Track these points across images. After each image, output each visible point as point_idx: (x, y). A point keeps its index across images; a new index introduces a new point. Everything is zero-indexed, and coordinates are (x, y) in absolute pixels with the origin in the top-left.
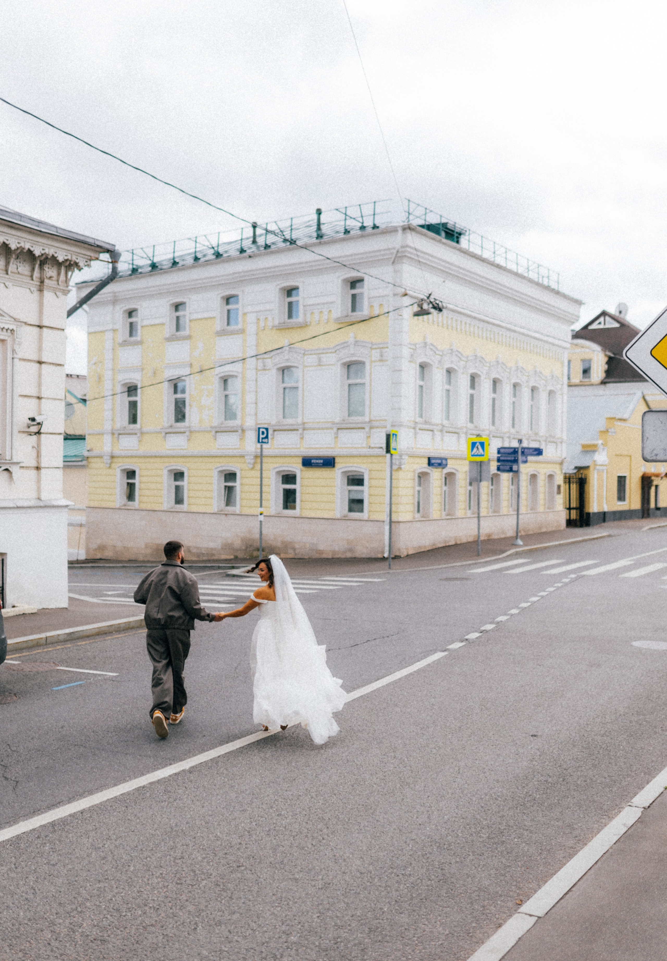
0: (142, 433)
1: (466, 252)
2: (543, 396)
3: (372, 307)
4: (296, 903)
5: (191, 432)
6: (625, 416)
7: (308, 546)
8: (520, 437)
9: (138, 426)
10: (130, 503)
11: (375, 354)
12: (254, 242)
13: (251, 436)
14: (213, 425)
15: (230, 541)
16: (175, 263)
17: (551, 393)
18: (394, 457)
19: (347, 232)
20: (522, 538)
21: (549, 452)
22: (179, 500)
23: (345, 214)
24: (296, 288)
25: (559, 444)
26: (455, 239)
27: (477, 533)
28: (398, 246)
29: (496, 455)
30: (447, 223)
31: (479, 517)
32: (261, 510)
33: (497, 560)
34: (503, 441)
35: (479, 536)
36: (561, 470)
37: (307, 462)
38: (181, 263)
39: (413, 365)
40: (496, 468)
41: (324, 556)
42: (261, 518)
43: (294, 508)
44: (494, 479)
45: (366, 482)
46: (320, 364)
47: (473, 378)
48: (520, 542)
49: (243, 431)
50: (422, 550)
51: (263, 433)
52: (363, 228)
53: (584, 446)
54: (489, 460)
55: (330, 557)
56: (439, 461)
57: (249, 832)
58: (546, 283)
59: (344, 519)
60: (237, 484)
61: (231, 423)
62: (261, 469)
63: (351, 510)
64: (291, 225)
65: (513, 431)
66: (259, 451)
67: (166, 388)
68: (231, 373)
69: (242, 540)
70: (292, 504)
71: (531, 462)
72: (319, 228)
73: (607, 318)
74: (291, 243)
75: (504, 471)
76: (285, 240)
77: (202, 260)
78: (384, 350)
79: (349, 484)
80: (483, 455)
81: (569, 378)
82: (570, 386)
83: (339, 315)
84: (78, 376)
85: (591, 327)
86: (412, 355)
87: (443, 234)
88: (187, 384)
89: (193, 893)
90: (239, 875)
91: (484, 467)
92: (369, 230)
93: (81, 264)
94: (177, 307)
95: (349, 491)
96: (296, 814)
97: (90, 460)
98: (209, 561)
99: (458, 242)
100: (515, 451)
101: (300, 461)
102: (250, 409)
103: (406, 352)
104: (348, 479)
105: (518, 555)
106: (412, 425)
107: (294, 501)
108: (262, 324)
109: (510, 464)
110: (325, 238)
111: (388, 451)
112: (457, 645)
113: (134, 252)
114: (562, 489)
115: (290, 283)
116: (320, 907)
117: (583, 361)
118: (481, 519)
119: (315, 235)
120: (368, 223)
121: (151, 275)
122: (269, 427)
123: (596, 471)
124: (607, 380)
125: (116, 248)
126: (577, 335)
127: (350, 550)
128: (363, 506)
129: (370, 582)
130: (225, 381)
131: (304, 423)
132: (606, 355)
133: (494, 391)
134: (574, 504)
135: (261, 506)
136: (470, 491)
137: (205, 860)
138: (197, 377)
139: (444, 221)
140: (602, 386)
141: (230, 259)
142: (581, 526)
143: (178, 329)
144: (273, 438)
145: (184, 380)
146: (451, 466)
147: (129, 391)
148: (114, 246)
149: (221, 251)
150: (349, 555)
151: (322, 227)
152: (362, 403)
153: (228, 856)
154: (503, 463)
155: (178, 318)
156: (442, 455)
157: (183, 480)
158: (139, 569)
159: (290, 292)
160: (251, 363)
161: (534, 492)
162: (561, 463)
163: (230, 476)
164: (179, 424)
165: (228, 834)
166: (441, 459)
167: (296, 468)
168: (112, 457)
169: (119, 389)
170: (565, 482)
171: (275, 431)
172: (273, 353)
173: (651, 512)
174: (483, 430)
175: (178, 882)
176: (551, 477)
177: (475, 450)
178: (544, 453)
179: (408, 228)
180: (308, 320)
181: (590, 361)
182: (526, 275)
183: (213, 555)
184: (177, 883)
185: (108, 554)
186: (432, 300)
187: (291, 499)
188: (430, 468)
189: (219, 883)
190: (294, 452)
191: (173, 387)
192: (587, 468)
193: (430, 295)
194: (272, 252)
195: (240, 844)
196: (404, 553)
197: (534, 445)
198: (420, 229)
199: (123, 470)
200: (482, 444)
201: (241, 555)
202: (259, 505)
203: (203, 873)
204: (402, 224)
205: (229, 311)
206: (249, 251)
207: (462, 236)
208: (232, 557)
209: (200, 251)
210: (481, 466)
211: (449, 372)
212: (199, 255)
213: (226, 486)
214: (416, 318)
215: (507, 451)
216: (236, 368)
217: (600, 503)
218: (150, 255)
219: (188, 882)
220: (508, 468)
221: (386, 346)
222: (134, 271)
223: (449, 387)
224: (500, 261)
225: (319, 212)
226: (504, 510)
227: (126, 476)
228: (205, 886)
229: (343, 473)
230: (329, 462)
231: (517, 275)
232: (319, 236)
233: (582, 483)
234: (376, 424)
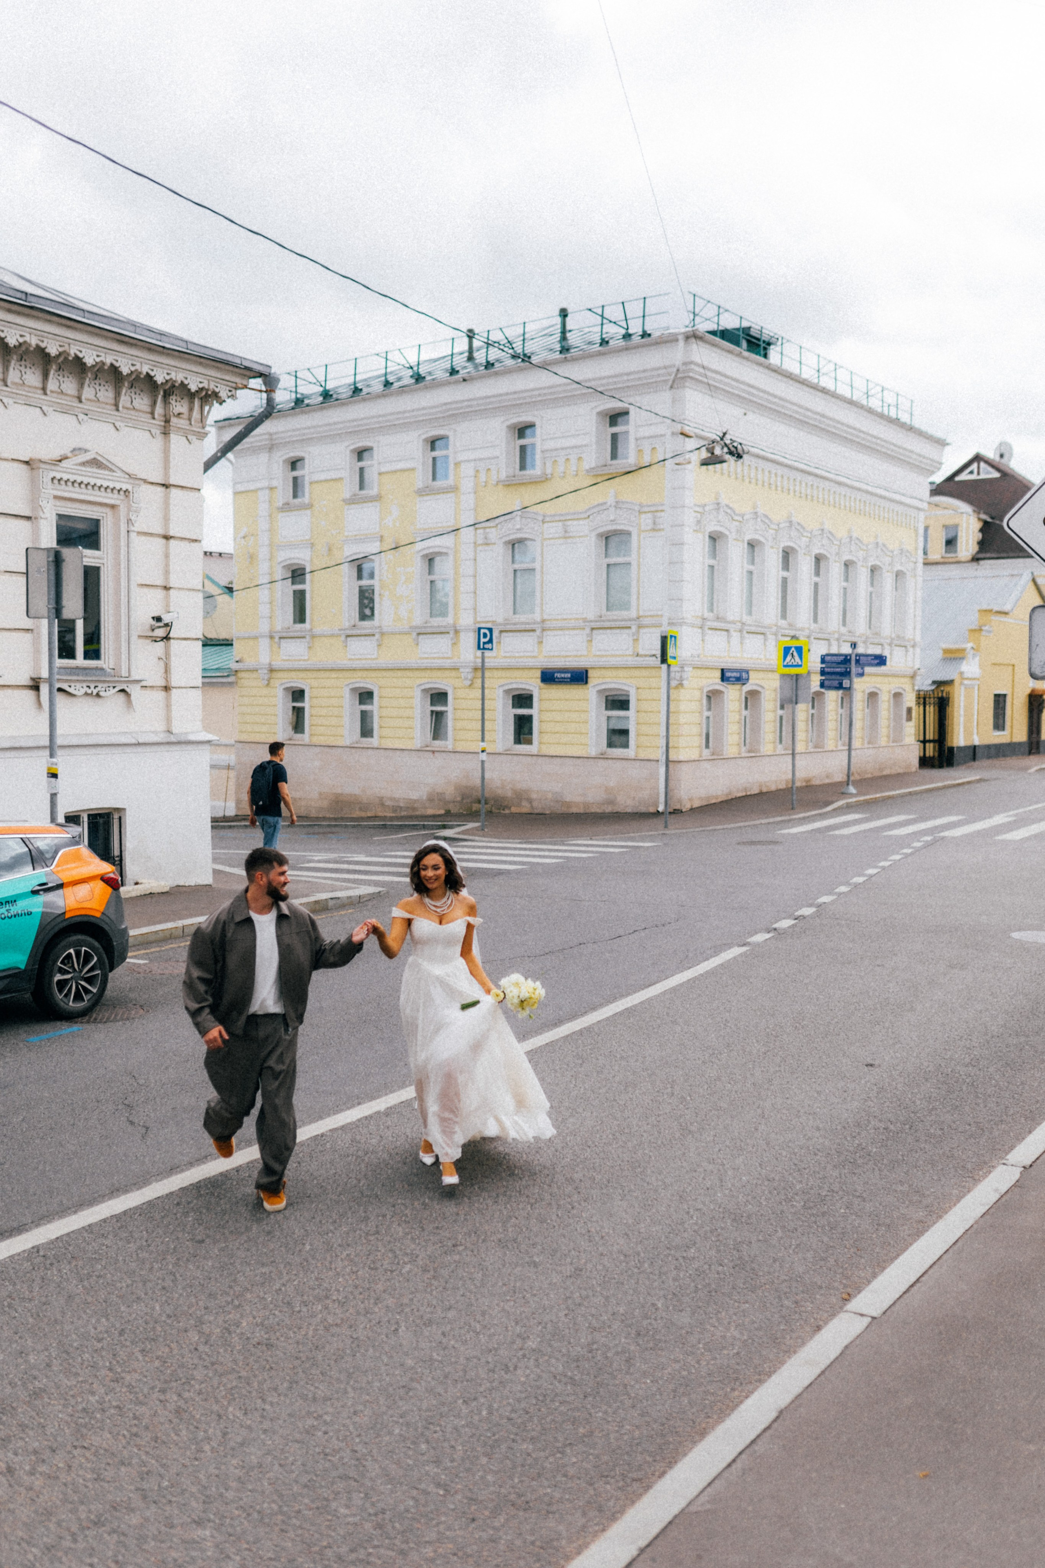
0: (313, 637)
1: (777, 371)
2: (888, 581)
3: (640, 452)
4: (535, 1295)
5: (382, 634)
6: (1007, 608)
7: (550, 796)
8: (854, 639)
9: (307, 625)
10: (299, 736)
11: (646, 520)
12: (470, 358)
13: (468, 641)
14: (414, 624)
15: (439, 790)
16: (356, 391)
17: (899, 575)
18: (672, 669)
19: (604, 342)
20: (856, 783)
21: (897, 660)
22: (366, 731)
23: (602, 316)
24: (532, 426)
25: (911, 650)
26: (762, 352)
27: (790, 776)
28: (678, 363)
29: (818, 666)
30: (749, 328)
31: (793, 754)
32: (483, 745)
33: (820, 814)
34: (830, 645)
35: (793, 782)
36: (913, 685)
37: (549, 677)
38: (365, 391)
39: (700, 536)
40: (818, 683)
41: (574, 810)
42: (483, 756)
43: (530, 742)
44: (816, 699)
45: (632, 704)
46: (566, 536)
47: (787, 555)
48: (852, 789)
49: (457, 632)
50: (713, 801)
51: (485, 635)
52: (627, 336)
53: (946, 651)
54: (809, 673)
55: (582, 811)
56: (737, 675)
58: (893, 414)
59: (602, 757)
60: (449, 709)
61: (437, 621)
62: (483, 688)
63: (610, 745)
64: (524, 334)
65: (843, 630)
66: (480, 660)
67: (347, 572)
68: (437, 550)
69: (456, 789)
70: (528, 736)
71: (870, 675)
72: (564, 338)
73: (982, 464)
74: (523, 360)
75: (830, 688)
77: (396, 385)
78: (659, 514)
79: (607, 709)
80: (801, 666)
81: (925, 553)
82: (925, 564)
83: (593, 465)
84: (220, 554)
85: (957, 479)
86: (699, 522)
87: (744, 344)
88: (376, 565)
91: (802, 682)
92: (636, 339)
93: (223, 394)
94: (361, 454)
95: (609, 718)
97: (240, 675)
98: (411, 817)
99: (765, 356)
100: (846, 660)
101: (538, 674)
102: (466, 602)
103: (689, 518)
104: (607, 700)
105: (849, 808)
106: (699, 622)
107: (530, 732)
108: (483, 477)
109: (838, 677)
110: (573, 352)
111: (664, 660)
112: (761, 937)
113: (298, 375)
114: (914, 714)
115: (523, 418)
116: (570, 1301)
117: (946, 527)
118: (797, 757)
119: (558, 347)
120: (635, 328)
121: (322, 409)
122: (494, 627)
123: (963, 688)
124: (980, 556)
125: (273, 371)
126: (938, 490)
127: (611, 802)
128: (628, 739)
129: (638, 847)
130: (430, 560)
131: (543, 621)
132: (979, 519)
133: (817, 573)
134: (930, 735)
135: (483, 740)
136: (781, 718)
138: (390, 555)
139: (745, 324)
140: (975, 564)
141: (437, 384)
142: (941, 766)
143: (362, 486)
144: (499, 642)
145: (372, 561)
146: (755, 681)
147: (293, 577)
148: (270, 367)
149: (422, 371)
150: (609, 809)
151: (568, 335)
152: (627, 590)
154: (828, 677)
155: (362, 470)
156: (744, 666)
157: (372, 704)
158: (311, 830)
159: (522, 430)
160: (467, 535)
161: (874, 719)
162: (913, 677)
163: (439, 697)
164: (366, 623)
166: (741, 671)
167: (533, 684)
168: (272, 670)
169: (279, 574)
170: (918, 704)
171: (501, 632)
172: (497, 521)
173: (1041, 745)
174: (802, 629)
176: (898, 696)
177: (789, 658)
178: (888, 663)
179: (693, 336)
180: (549, 471)
181: (956, 527)
182: (864, 402)
183: (414, 809)
186: (728, 442)
187: (526, 730)
188: (724, 684)
190: (531, 663)
191: (356, 570)
192: (950, 682)
193: (725, 434)
194: (496, 374)
196: (687, 806)
197: (874, 650)
198: (711, 337)
199: (287, 689)
200: (799, 650)
201: (454, 809)
202: (480, 738)
204: (683, 330)
205: (434, 459)
206: (463, 373)
207: (772, 347)
208: (442, 812)
209: (391, 373)
210: (797, 680)
211: (752, 545)
212: (391, 379)
213: (432, 712)
214: (705, 467)
215: (835, 659)
216: (446, 542)
217: (968, 733)
218: (322, 379)
220: (836, 683)
221: (660, 508)
222: (299, 402)
223: (751, 568)
224: (826, 382)
225: (564, 313)
226: (830, 744)
227: (290, 697)
228: (409, 1272)
229: (599, 692)
230: (579, 677)
231: (851, 402)
232: (565, 350)
233: (943, 705)
234: (646, 621)
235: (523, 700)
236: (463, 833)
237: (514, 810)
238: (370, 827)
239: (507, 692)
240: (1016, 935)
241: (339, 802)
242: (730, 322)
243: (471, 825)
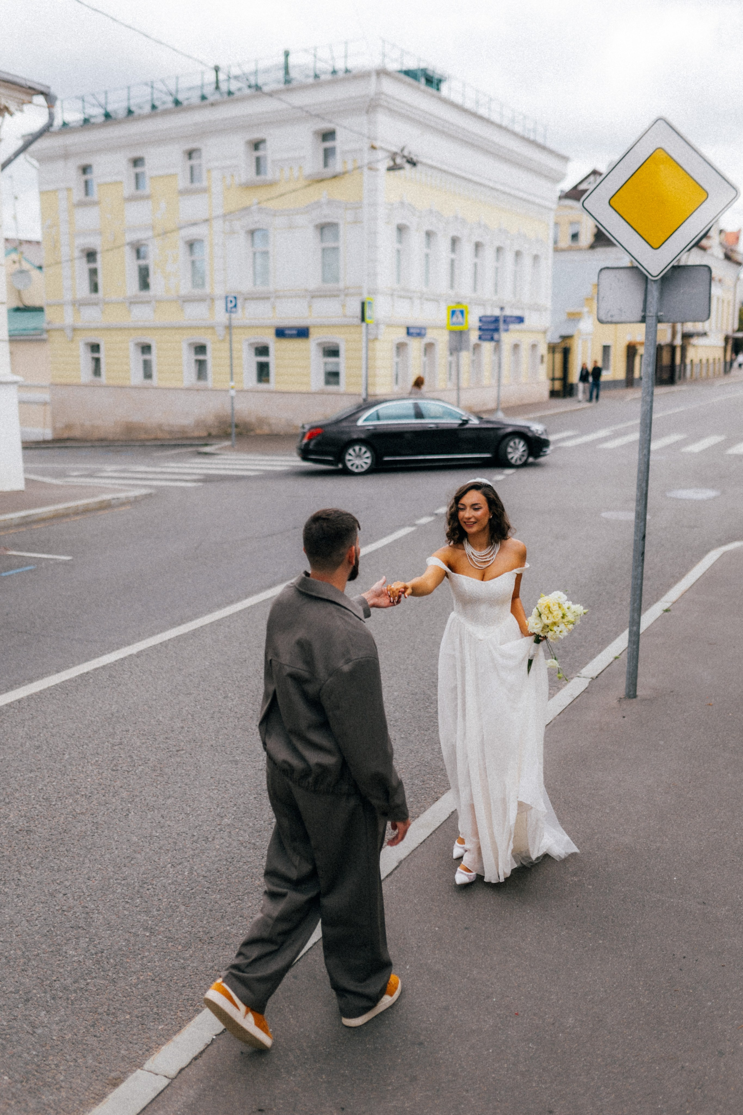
0: (104, 303)
1: (446, 101)
2: (527, 261)
3: (345, 162)
5: (157, 301)
7: (283, 421)
8: (501, 305)
9: (99, 295)
10: (97, 379)
11: (349, 216)
12: (217, 88)
13: (220, 305)
14: (181, 294)
15: (202, 418)
16: (130, 112)
18: (369, 326)
19: (316, 76)
21: (532, 320)
22: (148, 374)
23: (315, 55)
24: (263, 141)
25: (543, 312)
26: (436, 87)
28: (371, 93)
29: (477, 324)
30: (427, 69)
31: (459, 389)
32: (232, 384)
34: (485, 309)
36: (546, 338)
37: (281, 333)
38: (137, 112)
39: (390, 227)
40: (477, 337)
42: (233, 393)
43: (267, 381)
44: (476, 347)
45: (342, 352)
46: (291, 227)
47: (455, 241)
49: (212, 300)
51: (231, 302)
52: (334, 72)
53: (569, 314)
54: (469, 329)
56: (418, 331)
57: (192, 716)
58: (532, 137)
59: (321, 392)
60: (209, 357)
61: (197, 292)
62: (231, 342)
63: (328, 382)
64: (257, 69)
65: (495, 298)
66: (228, 320)
67: (128, 253)
68: (196, 236)
69: (216, 416)
70: (266, 377)
71: (513, 330)
72: (286, 72)
74: (257, 90)
75: (485, 340)
76: (250, 87)
77: (161, 108)
78: (359, 211)
79: (324, 356)
80: (462, 324)
81: (555, 242)
82: (555, 251)
83: (310, 171)
84: (31, 242)
85: (579, 188)
86: (389, 216)
87: (423, 80)
88: (150, 248)
89: (128, 779)
90: (178, 760)
91: (464, 336)
92: (341, 75)
93: (12, 108)
94: (135, 162)
95: (326, 364)
96: (243, 696)
97: (50, 333)
98: (182, 438)
99: (438, 89)
100: (496, 320)
101: (273, 331)
102: (218, 276)
103: (382, 212)
104: (324, 350)
106: (390, 292)
107: (268, 374)
108: (228, 181)
109: (491, 332)
110: (294, 84)
111: (363, 319)
112: (425, 520)
114: (546, 359)
115: (257, 135)
117: (570, 224)
118: (461, 390)
119: (282, 79)
120: (340, 66)
121: (105, 127)
122: (238, 296)
123: (579, 340)
124: (596, 245)
125: (53, 91)
126: (565, 195)
128: (338, 378)
130: (191, 245)
131: (276, 291)
133: (476, 255)
134: (558, 374)
135: (232, 379)
136: (450, 362)
137: (145, 746)
138: (160, 239)
139: (423, 66)
140: (590, 251)
141: (190, 108)
142: (564, 397)
143: (137, 187)
144: (243, 308)
145: (147, 244)
146: (430, 336)
147: (87, 257)
148: (50, 87)
149: (180, 98)
151: (290, 70)
152: (337, 267)
153: (168, 741)
154: (484, 332)
155: (137, 175)
156: (421, 324)
157: (151, 354)
158: (108, 449)
159: (257, 145)
160: (218, 225)
161: (517, 363)
162: (545, 332)
163: (201, 349)
164: (143, 293)
165: (172, 719)
166: (420, 328)
167: (269, 339)
168: (75, 329)
169: (76, 254)
170: (549, 352)
171: (245, 299)
172: (240, 214)
173: (635, 381)
174: (465, 298)
175: (114, 768)
176: (534, 346)
177: (455, 319)
178: (526, 320)
179: (383, 73)
180: (277, 177)
182: (510, 127)
183: (185, 432)
184: (113, 770)
185: (77, 433)
186: (406, 154)
187: (265, 373)
188: (410, 338)
189: (156, 768)
190: (267, 322)
191: (135, 251)
192: (571, 337)
193: (404, 147)
194: (237, 100)
195: (182, 728)
197: (517, 313)
198: (397, 75)
199: (87, 344)
200: (462, 312)
201: (214, 432)
202: (229, 379)
203: (141, 759)
204: (377, 68)
205: (192, 167)
206: (211, 99)
207: (443, 83)
208: (205, 434)
209: (157, 99)
210: (460, 335)
211: (429, 234)
212: (157, 103)
213: (196, 360)
214: (390, 173)
215: (489, 319)
216: (201, 231)
218: (103, 102)
219: (124, 768)
220: (489, 337)
221: (360, 206)
222: (86, 121)
223: (428, 251)
224: (482, 111)
225: (287, 54)
226: (485, 382)
227: (89, 350)
228: (141, 772)
229: (319, 344)
230: (303, 333)
231: (500, 127)
232: (287, 81)
233: (566, 352)
234: (351, 291)
235: (263, 350)
236: (220, 449)
237: (258, 431)
238: (152, 446)
239: (251, 345)
240: (603, 514)
241: (130, 428)
242: (411, 64)
243: (227, 443)
